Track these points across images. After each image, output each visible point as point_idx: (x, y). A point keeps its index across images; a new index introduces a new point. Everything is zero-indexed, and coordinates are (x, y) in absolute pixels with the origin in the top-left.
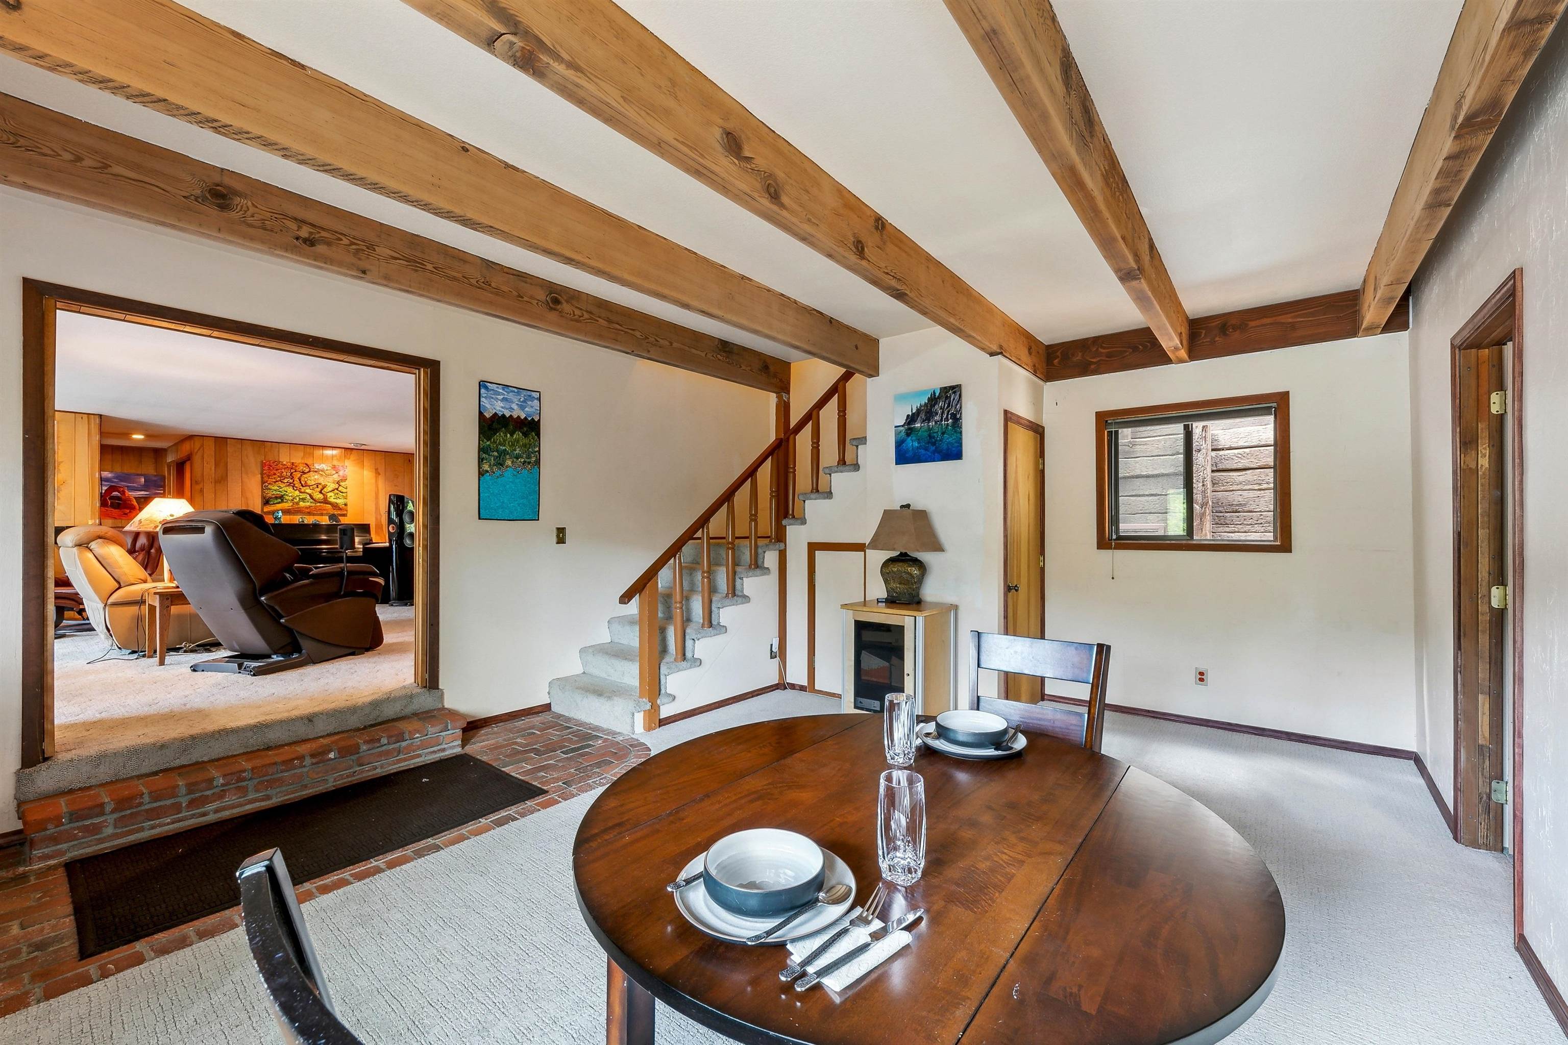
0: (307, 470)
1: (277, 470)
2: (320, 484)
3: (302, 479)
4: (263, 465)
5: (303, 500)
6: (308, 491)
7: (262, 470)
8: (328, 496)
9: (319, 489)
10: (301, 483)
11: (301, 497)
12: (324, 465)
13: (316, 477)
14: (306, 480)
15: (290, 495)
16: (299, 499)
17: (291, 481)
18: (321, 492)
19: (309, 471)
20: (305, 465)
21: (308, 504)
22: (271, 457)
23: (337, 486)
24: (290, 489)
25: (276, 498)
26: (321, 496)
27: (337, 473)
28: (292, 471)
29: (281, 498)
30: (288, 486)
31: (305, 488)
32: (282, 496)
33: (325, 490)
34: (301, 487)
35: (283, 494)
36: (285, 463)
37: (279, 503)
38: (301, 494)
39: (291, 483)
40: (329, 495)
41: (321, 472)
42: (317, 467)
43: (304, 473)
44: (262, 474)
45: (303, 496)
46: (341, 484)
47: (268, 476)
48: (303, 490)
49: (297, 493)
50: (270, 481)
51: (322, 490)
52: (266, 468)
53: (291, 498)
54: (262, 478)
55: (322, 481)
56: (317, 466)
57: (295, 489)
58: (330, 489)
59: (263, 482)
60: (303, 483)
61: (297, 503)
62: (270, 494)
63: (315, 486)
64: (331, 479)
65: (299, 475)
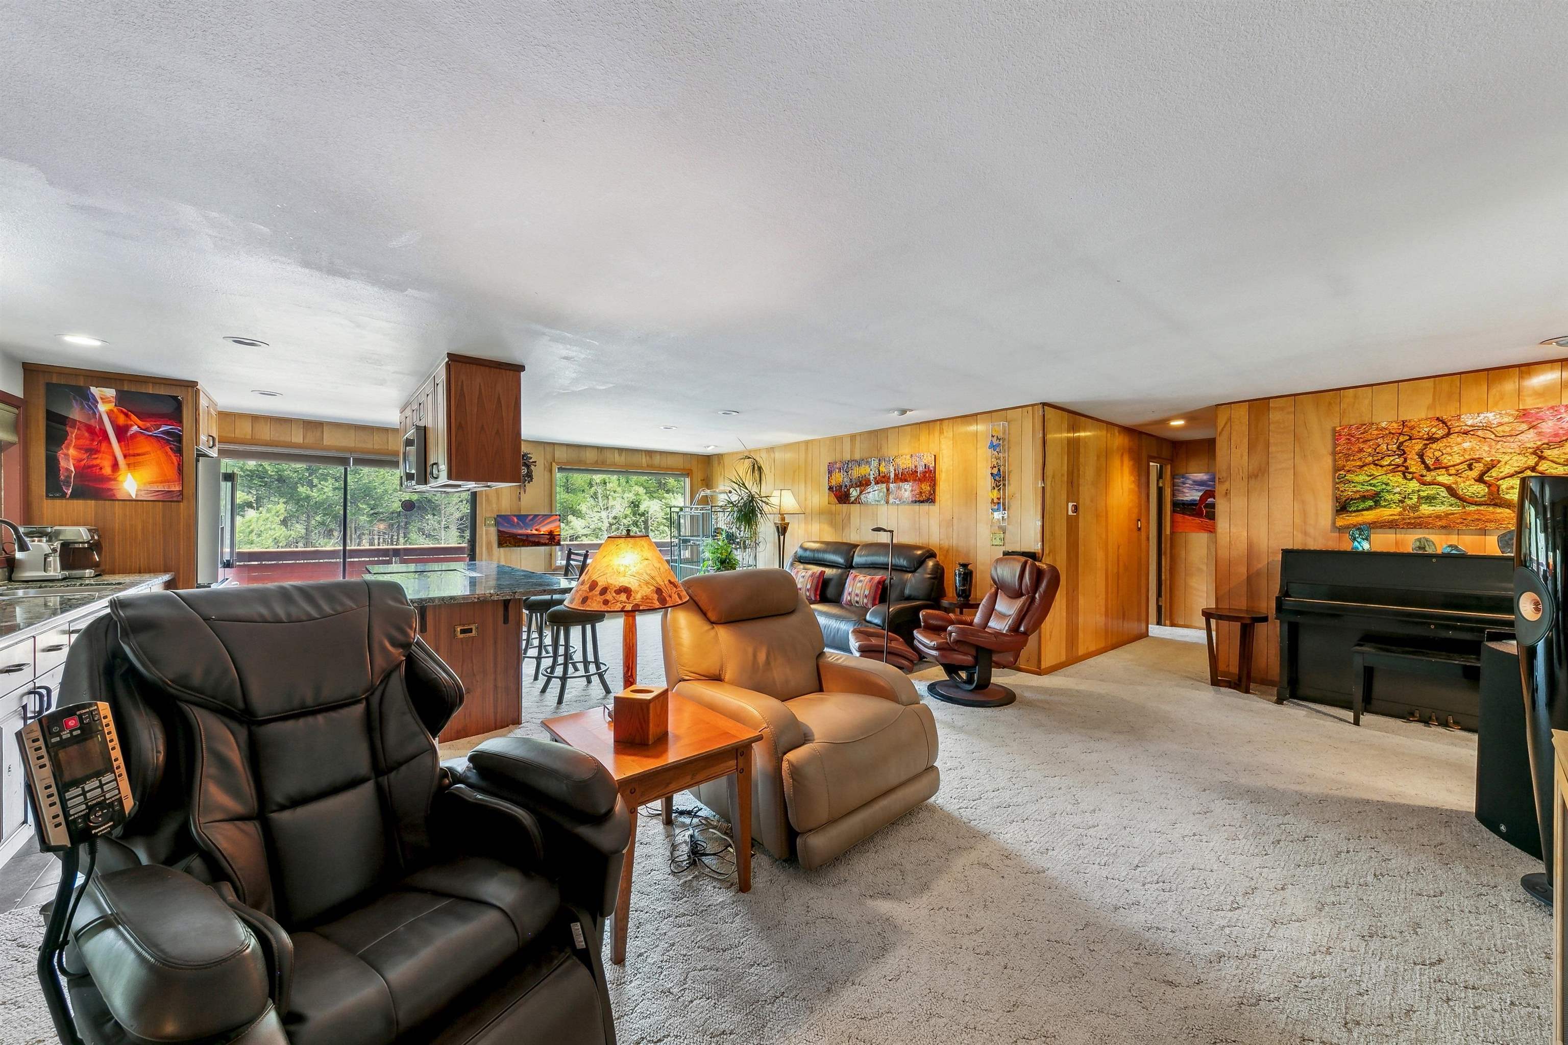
0: (1441, 433)
1: (1365, 442)
2: (1478, 460)
3: (1429, 453)
4: (1336, 435)
5: (1430, 499)
6: (1444, 478)
7: (1335, 445)
8: (1504, 487)
9: (1475, 473)
10: (1423, 462)
11: (1422, 494)
12: (1491, 416)
13: (1466, 445)
14: (1438, 454)
15: (1398, 490)
16: (1420, 498)
17: (1399, 461)
18: (1480, 479)
19: (1449, 434)
20: (1435, 423)
21: (1441, 509)
22: (1353, 419)
23: (1532, 461)
24: (1396, 479)
25: (1364, 498)
26: (1481, 490)
27: (1533, 427)
28: (1401, 439)
29: (1376, 499)
30: (1393, 471)
31: (1433, 473)
32: (1377, 494)
33: (1494, 473)
34: (1424, 472)
35: (1378, 489)
36: (1384, 425)
37: (1370, 508)
38: (1424, 488)
39: (1398, 466)
40: (1504, 485)
41: (1480, 433)
42: (1470, 422)
43: (1432, 439)
44: (1334, 453)
45: (1428, 491)
46: (1547, 453)
47: (1347, 457)
48: (1428, 479)
49: (1414, 485)
50: (1349, 465)
51: (1483, 474)
52: (1343, 441)
53: (1397, 497)
54: (1335, 461)
55: (1485, 452)
56: (1469, 420)
57: (1409, 476)
58: (1507, 470)
59: (1336, 469)
60: (1430, 462)
61: (1415, 508)
62: (1349, 491)
63: (1464, 466)
64: (1513, 445)
65: (1420, 446)
